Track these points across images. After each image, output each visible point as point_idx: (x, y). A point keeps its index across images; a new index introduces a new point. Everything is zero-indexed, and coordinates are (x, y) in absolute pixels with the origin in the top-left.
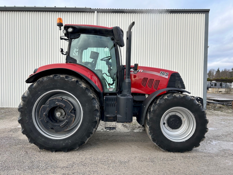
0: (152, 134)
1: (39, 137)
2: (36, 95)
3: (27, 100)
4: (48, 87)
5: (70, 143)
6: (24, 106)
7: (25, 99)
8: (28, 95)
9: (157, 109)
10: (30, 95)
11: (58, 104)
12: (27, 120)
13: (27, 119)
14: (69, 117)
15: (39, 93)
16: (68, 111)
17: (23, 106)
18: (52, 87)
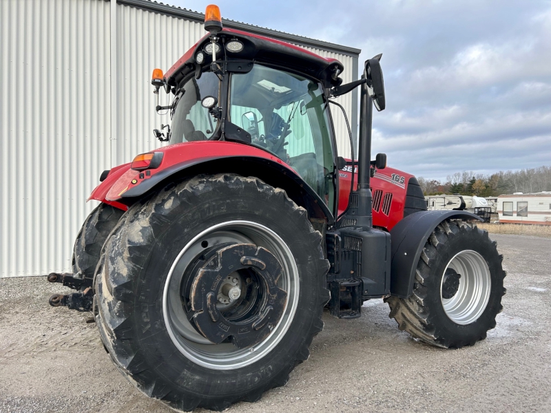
0: (428, 315)
1: (185, 372)
2: (177, 239)
3: (146, 257)
4: (211, 213)
5: (271, 371)
6: (136, 278)
7: (137, 253)
8: (151, 240)
9: (436, 257)
10: (157, 240)
11: (249, 263)
12: (147, 323)
13: (145, 320)
14: (275, 296)
15: (186, 230)
16: (273, 281)
17: (129, 276)
18: (224, 210)
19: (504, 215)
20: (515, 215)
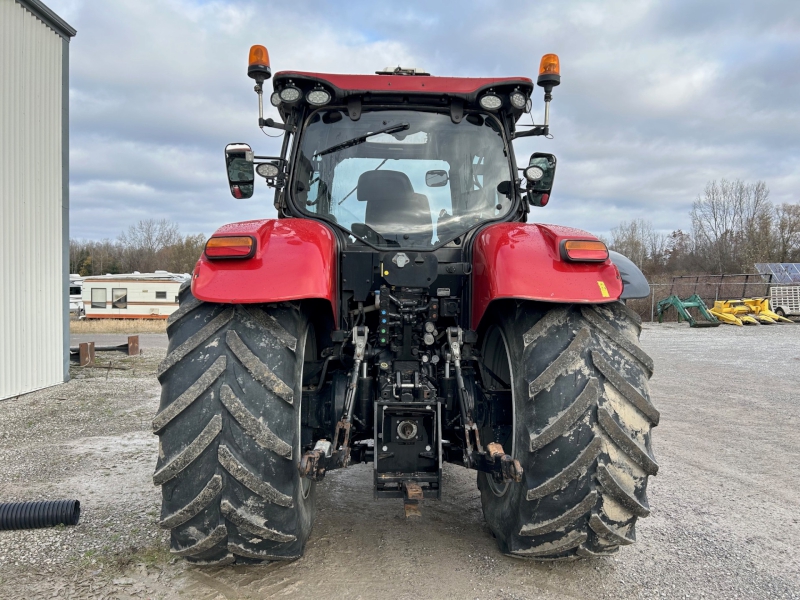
19: (93, 307)
20: (109, 306)
